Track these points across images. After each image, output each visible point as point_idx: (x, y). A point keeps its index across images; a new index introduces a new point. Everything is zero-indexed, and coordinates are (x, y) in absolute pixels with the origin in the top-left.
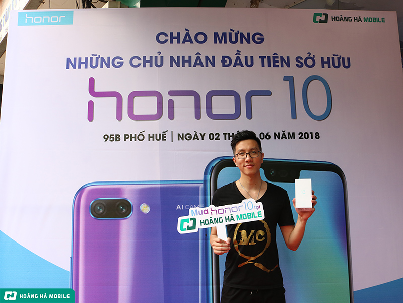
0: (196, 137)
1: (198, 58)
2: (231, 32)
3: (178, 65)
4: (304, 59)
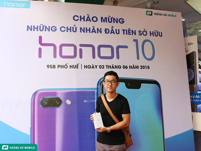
0: (93, 67)
1: (94, 29)
2: (109, 17)
3: (84, 32)
4: (142, 32)
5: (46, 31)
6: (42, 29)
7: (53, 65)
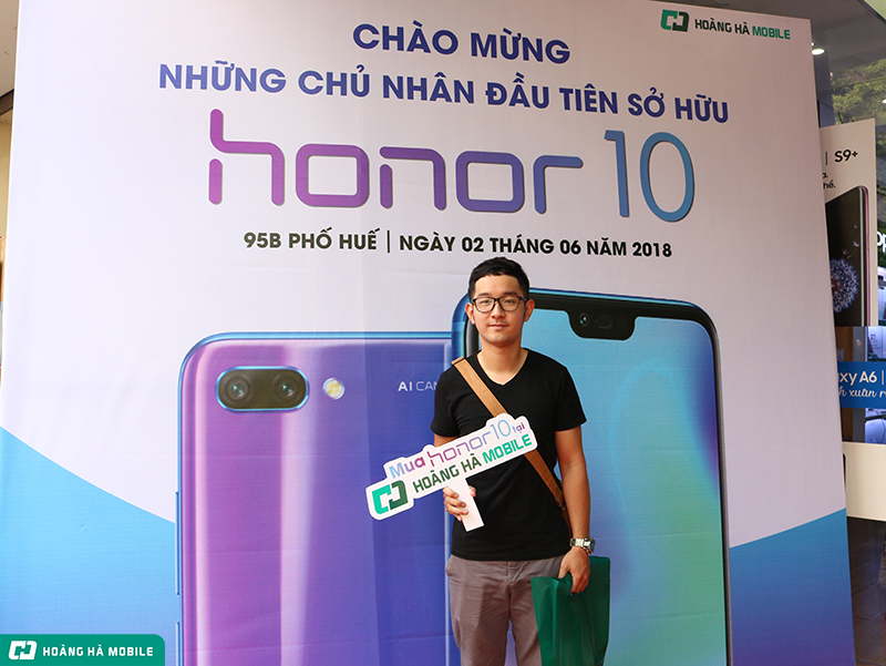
0: (437, 245)
1: (440, 84)
2: (505, 34)
3: (399, 94)
4: (643, 100)
5: (238, 88)
6: (221, 82)
7: (272, 235)
